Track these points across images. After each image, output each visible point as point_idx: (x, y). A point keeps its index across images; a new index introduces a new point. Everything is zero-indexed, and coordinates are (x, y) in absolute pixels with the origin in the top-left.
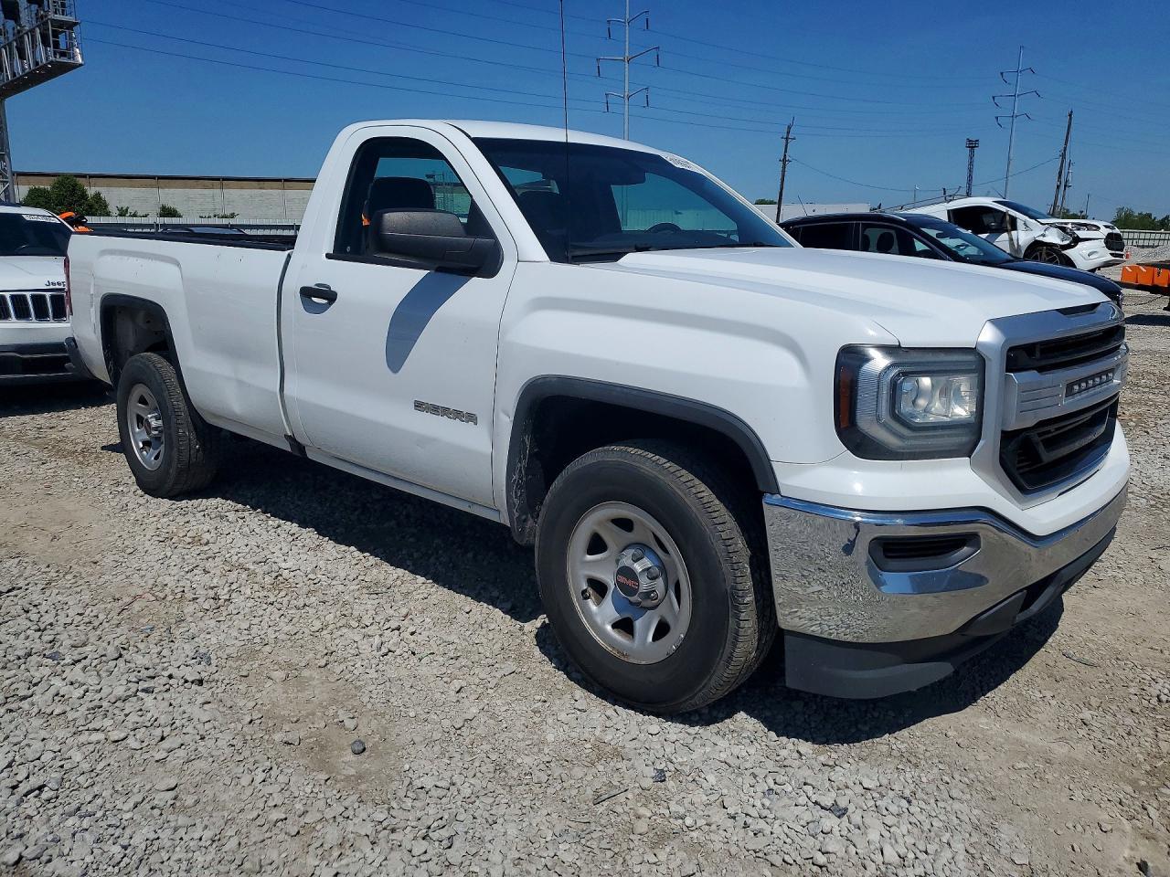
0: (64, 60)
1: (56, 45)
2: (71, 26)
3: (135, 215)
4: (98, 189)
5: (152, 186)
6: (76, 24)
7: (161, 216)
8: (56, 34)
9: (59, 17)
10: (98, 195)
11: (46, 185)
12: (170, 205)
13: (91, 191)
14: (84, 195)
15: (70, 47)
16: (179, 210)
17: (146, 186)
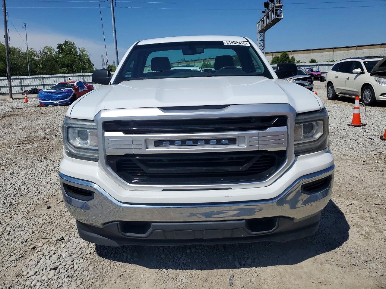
0: (279, 17)
1: (276, 13)
2: (281, 7)
3: (302, 63)
4: (293, 55)
5: (310, 53)
6: (282, 6)
7: (310, 62)
8: (276, 10)
9: (278, 5)
10: (293, 58)
11: (279, 55)
12: (314, 59)
13: (290, 56)
14: (288, 58)
15: (281, 13)
16: (317, 60)
17: (308, 53)
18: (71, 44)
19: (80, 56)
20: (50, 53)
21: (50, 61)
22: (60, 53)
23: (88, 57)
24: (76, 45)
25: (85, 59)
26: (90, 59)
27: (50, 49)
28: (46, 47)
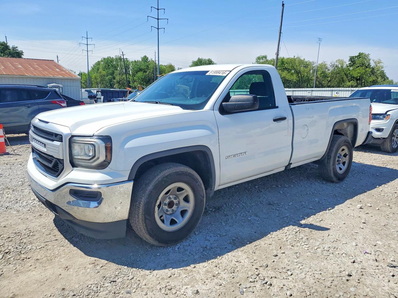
18: (365, 55)
19: (373, 69)
20: (341, 66)
21: (339, 73)
22: (350, 66)
23: (383, 69)
24: (371, 57)
25: (379, 72)
26: (385, 72)
27: (342, 62)
28: (339, 60)
